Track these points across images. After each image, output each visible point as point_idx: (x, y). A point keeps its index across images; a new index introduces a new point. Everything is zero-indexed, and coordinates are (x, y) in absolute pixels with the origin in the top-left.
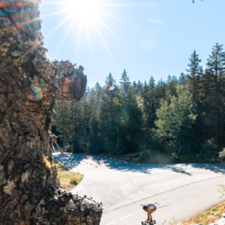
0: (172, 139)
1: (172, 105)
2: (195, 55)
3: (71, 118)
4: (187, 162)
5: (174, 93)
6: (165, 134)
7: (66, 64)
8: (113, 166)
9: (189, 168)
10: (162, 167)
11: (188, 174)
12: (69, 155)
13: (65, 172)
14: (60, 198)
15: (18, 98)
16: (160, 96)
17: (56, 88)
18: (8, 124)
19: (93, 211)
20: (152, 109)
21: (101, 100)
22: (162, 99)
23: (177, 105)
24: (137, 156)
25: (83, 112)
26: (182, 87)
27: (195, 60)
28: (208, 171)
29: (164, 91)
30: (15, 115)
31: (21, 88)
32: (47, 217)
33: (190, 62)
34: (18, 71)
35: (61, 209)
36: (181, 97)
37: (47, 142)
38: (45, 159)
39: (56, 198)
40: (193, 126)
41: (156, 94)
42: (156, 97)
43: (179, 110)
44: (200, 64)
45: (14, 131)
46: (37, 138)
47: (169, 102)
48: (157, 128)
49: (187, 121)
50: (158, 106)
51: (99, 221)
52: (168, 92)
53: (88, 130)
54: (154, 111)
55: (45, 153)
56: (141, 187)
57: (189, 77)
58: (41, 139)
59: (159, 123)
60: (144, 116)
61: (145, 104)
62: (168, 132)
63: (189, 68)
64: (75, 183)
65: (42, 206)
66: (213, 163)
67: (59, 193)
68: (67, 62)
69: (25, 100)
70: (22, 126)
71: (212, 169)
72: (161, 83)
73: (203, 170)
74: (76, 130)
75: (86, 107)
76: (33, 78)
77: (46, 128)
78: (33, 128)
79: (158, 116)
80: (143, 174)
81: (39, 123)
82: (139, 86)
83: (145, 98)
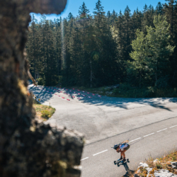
0: (148, 72)
1: (149, 36)
4: (164, 96)
5: (151, 23)
11: (168, 109)
12: (40, 88)
14: (37, 129)
16: (136, 27)
20: (127, 40)
23: (154, 36)
26: (159, 17)
29: (140, 21)
35: (39, 142)
36: (157, 27)
39: (32, 129)
40: (171, 58)
41: (132, 24)
42: (132, 28)
43: (156, 41)
47: (146, 33)
48: (132, 60)
50: (134, 37)
52: (144, 22)
54: (129, 43)
57: (167, 7)
59: (134, 55)
60: (119, 47)
62: (144, 65)
65: (16, 138)
67: (36, 123)
72: (137, 13)
74: (47, 62)
79: (134, 48)
82: (114, 16)
83: (120, 28)
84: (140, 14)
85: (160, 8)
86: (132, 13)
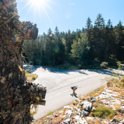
1: (79, 43)
2: (89, 19)
3: (32, 49)
5: (79, 37)
6: (75, 56)
7: (29, 23)
8: (52, 71)
9: (87, 71)
10: (74, 71)
11: (86, 74)
12: (31, 66)
13: (30, 74)
14: (26, 85)
15: (6, 39)
17: (24, 34)
18: (2, 51)
19: (42, 91)
20: (69, 44)
21: (46, 41)
22: (74, 40)
23: (81, 43)
24: (63, 66)
25: (37, 46)
26: (83, 34)
27: (89, 21)
28: (96, 73)
29: (75, 36)
30: (5, 47)
31: (8, 34)
32: (21, 93)
33: (87, 23)
34: (6, 26)
35: (27, 90)
36: (82, 39)
37: (20, 59)
38: (20, 67)
41: (71, 38)
42: (71, 39)
44: (91, 23)
45: (5, 54)
46: (16, 57)
47: (77, 41)
48: (72, 53)
49: (86, 50)
50: (72, 43)
51: (45, 95)
52: (77, 37)
53: (40, 54)
54: (71, 45)
55: (20, 64)
56: (65, 80)
57: (86, 30)
58: (18, 58)
59: (73, 51)
60: (66, 48)
61: (66, 42)
62: (77, 55)
63: (86, 25)
64: (34, 79)
66: (97, 69)
67: (26, 82)
68: (29, 22)
69: (10, 40)
70: (8, 51)
71: (97, 72)
72: (73, 32)
73: (93, 72)
74: (34, 54)
75: (39, 44)
76: (13, 29)
77: (20, 53)
78: (14, 53)
80: (65, 74)
81: (16, 51)
82: (64, 34)
83: (66, 39)
84: (75, 33)
85: (83, 30)
86: (71, 32)
